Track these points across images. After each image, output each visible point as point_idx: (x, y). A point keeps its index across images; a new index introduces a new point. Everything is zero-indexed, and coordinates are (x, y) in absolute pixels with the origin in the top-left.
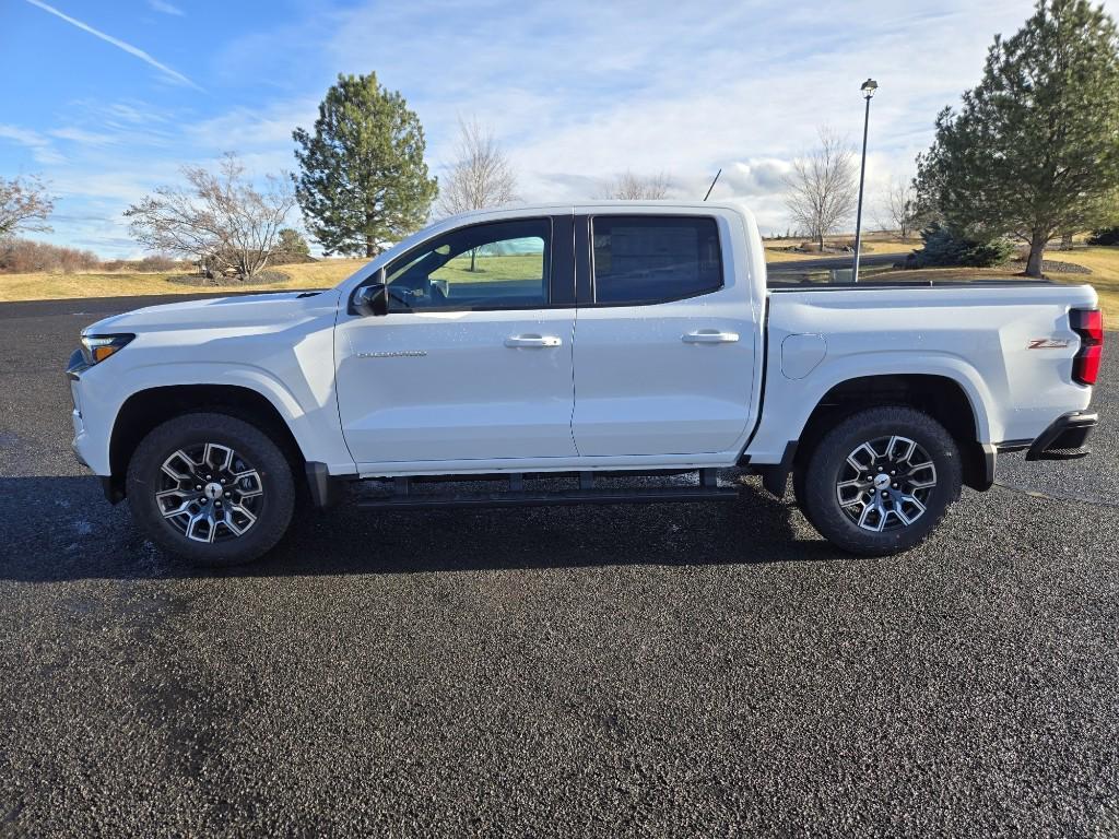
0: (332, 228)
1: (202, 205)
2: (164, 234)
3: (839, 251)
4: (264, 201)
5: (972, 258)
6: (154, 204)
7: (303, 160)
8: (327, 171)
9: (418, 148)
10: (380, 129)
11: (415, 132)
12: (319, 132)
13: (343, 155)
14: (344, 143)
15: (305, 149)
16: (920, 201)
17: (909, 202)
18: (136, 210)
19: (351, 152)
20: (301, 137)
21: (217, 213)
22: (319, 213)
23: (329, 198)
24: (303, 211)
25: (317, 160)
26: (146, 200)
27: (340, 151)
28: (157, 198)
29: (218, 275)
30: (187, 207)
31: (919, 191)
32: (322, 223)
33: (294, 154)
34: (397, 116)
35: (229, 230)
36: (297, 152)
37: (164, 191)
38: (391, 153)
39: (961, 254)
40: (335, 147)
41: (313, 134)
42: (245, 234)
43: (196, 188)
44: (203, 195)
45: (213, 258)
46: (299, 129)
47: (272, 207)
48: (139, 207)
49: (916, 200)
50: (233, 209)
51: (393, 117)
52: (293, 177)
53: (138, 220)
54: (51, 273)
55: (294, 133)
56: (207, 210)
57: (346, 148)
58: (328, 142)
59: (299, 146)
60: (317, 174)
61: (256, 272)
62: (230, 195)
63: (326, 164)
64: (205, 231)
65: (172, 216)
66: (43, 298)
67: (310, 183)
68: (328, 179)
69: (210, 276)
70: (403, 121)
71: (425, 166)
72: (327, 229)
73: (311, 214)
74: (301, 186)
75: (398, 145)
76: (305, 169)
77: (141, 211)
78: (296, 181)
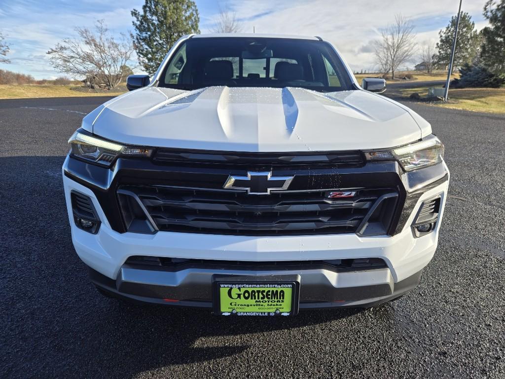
0: (152, 64)
1: (87, 49)
2: (68, 64)
3: (401, 80)
4: (119, 47)
5: (491, 83)
6: (62, 48)
7: (137, 27)
8: (149, 33)
9: (196, 21)
10: (177, 10)
11: (194, 13)
12: (145, 12)
13: (158, 24)
14: (158, 18)
15: (138, 20)
16: (440, 54)
17: (434, 55)
18: (53, 51)
19: (161, 22)
20: (135, 14)
21: (95, 53)
22: (145, 55)
23: (150, 48)
24: (138, 54)
25: (144, 27)
26: (58, 45)
27: (156, 23)
28: (63, 44)
29: (96, 87)
30: (79, 50)
31: (440, 49)
32: (147, 61)
33: (132, 24)
34: (185, 3)
35: (101, 63)
36: (133, 22)
37: (67, 40)
38: (183, 24)
39: (485, 81)
40: (153, 20)
41: (142, 13)
42: (110, 65)
43: (84, 39)
44: (87, 43)
45: (94, 78)
46: (135, 10)
47: (123, 51)
48: (54, 49)
49: (438, 54)
50: (104, 52)
51: (183, 4)
52: (132, 36)
53: (54, 56)
54: (10, 85)
55: (132, 12)
56: (89, 52)
57: (159, 21)
58: (150, 17)
59: (135, 19)
60: (144, 35)
61: (116, 86)
62: (102, 44)
63: (149, 29)
64: (89, 63)
65: (72, 54)
66: (6, 98)
67: (140, 39)
68: (149, 37)
69: (92, 87)
70: (188, 7)
71: (199, 31)
72: (149, 64)
73: (142, 56)
74: (136, 41)
75: (186, 19)
76: (138, 32)
77: (55, 52)
78: (133, 38)
